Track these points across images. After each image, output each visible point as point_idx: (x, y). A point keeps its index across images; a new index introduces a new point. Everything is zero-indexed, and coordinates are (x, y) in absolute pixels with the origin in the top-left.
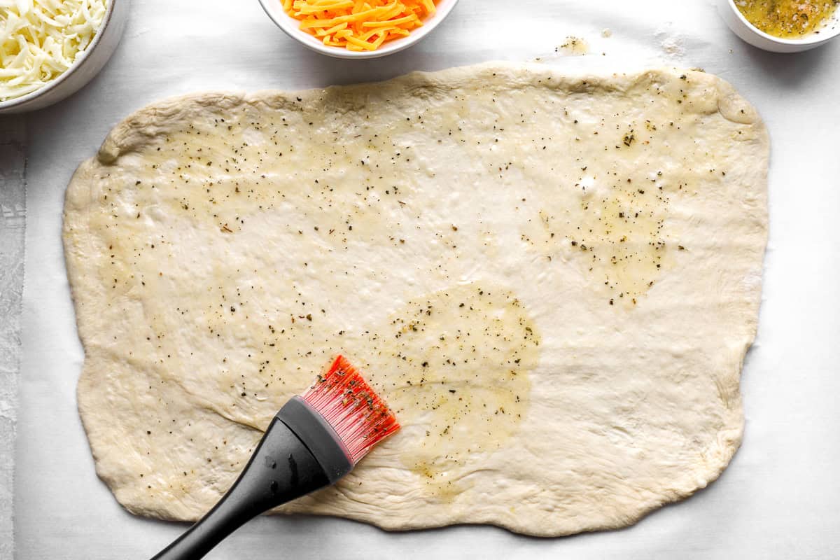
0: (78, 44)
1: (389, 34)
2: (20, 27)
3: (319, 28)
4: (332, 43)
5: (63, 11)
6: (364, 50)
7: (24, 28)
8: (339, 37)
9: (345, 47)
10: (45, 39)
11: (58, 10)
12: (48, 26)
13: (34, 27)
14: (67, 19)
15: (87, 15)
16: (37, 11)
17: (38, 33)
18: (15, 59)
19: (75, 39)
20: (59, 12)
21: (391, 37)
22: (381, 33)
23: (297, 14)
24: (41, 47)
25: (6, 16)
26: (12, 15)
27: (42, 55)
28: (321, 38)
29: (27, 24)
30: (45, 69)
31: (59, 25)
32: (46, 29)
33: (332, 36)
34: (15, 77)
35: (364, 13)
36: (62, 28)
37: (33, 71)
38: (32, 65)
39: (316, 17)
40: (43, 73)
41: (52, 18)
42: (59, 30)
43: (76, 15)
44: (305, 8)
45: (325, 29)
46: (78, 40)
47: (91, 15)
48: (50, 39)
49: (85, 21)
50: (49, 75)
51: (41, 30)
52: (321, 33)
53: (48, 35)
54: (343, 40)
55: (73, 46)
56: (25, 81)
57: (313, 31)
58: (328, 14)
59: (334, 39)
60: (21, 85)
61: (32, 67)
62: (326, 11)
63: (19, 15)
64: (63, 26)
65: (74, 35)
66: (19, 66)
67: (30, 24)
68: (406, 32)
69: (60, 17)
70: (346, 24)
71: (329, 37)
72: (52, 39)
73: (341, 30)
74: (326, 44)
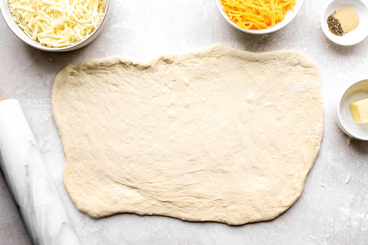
0: (87, 31)
1: (254, 26)
2: (66, 21)
3: (229, 12)
4: (232, 20)
5: (83, 17)
6: (243, 28)
7: (68, 21)
8: (236, 19)
9: (236, 23)
10: (75, 26)
11: (82, 16)
12: (76, 22)
13: (71, 21)
14: (85, 21)
15: (93, 21)
16: (74, 16)
17: (72, 23)
18: (62, 32)
19: (86, 29)
20: (82, 17)
21: (254, 27)
22: (251, 24)
23: (225, 4)
24: (72, 28)
25: (62, 15)
26: (64, 15)
27: (72, 32)
28: (229, 16)
29: (69, 20)
30: (72, 38)
31: (81, 22)
32: (76, 23)
33: (233, 17)
34: (60, 39)
35: (249, 14)
36: (82, 24)
37: (68, 38)
38: (68, 35)
39: (230, 8)
40: (71, 39)
41: (79, 19)
42: (81, 24)
43: (88, 20)
44: (228, 3)
45: (232, 13)
46: (87, 29)
47: (94, 21)
48: (76, 27)
49: (91, 23)
50: (73, 40)
51: (73, 23)
52: (230, 14)
53: (76, 25)
54: (236, 20)
55: (84, 31)
56: (64, 41)
57: (227, 12)
58: (235, 9)
59: (233, 19)
60: (62, 42)
61: (68, 36)
62: (235, 7)
63: (67, 15)
64: (82, 23)
65: (86, 27)
66: (63, 35)
67: (70, 20)
68: (261, 29)
69: (82, 19)
70: (240, 15)
71: (232, 17)
72: (78, 27)
73: (237, 16)
74: (230, 19)
